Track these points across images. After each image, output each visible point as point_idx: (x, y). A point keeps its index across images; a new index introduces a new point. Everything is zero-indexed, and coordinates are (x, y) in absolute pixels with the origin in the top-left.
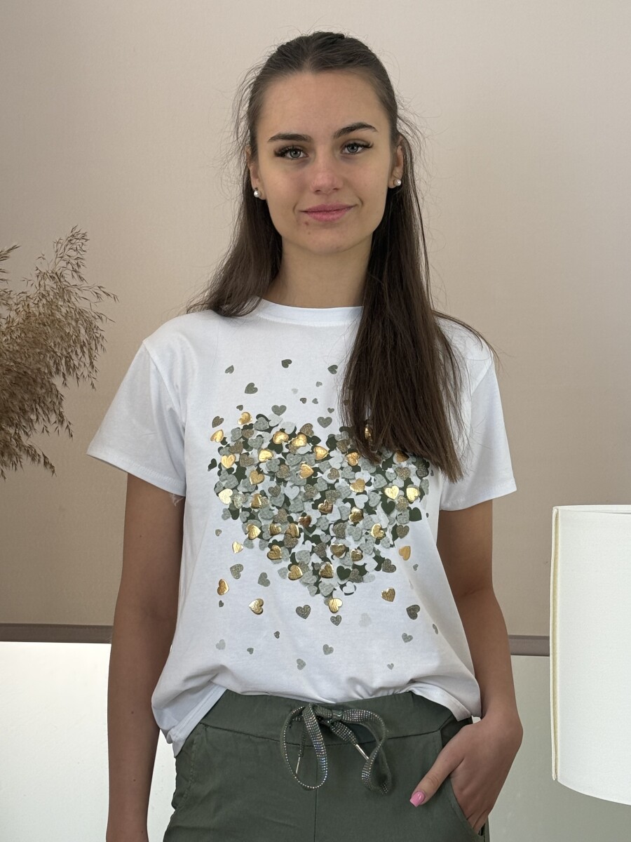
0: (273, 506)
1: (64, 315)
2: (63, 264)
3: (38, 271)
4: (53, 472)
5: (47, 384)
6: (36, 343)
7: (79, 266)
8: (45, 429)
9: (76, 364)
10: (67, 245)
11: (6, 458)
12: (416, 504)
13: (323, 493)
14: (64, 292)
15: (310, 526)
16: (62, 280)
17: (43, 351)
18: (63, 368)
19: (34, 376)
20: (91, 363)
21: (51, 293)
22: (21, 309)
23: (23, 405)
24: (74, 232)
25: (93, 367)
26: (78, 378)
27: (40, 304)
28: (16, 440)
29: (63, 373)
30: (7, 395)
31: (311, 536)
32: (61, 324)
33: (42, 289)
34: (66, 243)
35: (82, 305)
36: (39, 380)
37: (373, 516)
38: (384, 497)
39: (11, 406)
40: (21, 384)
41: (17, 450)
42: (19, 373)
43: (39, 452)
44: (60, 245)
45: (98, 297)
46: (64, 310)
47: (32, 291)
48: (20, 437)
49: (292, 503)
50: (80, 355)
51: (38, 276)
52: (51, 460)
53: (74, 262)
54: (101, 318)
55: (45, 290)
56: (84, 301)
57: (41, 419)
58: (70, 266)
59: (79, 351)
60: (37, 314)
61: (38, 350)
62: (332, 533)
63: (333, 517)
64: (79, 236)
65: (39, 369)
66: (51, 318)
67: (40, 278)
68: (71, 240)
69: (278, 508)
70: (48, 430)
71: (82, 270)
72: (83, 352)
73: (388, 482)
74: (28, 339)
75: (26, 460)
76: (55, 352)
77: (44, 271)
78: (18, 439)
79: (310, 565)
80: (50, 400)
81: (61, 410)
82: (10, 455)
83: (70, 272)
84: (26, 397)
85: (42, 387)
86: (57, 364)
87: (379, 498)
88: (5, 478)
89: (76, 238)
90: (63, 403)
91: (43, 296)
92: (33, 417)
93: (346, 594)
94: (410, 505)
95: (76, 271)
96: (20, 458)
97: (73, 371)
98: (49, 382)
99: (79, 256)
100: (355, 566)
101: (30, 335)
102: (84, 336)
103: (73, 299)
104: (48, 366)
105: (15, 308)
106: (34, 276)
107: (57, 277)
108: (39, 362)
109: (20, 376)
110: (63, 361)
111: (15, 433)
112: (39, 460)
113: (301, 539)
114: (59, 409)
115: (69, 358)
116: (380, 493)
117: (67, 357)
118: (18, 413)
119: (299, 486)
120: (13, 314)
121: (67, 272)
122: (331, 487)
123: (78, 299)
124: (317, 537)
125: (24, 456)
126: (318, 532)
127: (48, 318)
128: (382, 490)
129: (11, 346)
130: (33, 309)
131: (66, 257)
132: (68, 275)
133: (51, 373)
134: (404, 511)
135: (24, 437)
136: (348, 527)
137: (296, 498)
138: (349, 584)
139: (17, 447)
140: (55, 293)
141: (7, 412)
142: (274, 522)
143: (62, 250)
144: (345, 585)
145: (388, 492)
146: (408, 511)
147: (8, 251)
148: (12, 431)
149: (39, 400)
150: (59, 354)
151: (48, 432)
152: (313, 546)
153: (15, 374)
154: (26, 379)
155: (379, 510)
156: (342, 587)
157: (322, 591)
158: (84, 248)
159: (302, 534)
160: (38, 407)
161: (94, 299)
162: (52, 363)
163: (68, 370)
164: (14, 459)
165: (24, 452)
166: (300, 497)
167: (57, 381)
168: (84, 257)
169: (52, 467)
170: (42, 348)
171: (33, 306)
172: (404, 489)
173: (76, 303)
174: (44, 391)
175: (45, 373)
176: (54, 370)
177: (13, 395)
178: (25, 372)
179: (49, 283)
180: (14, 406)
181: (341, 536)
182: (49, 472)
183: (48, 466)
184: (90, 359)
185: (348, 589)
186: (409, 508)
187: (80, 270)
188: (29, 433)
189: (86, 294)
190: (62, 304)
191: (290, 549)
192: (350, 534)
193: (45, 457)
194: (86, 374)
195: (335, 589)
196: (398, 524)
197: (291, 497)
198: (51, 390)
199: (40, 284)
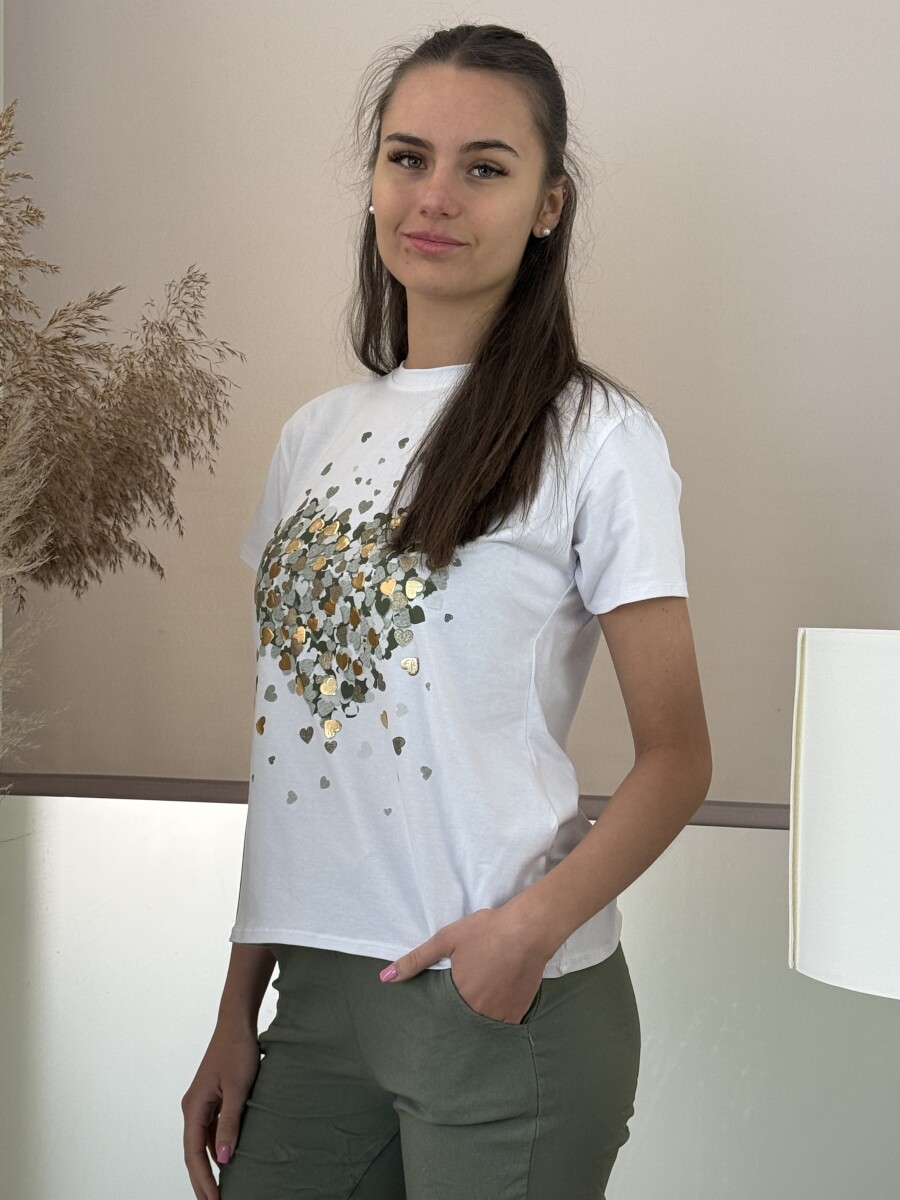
0: (285, 604)
1: (178, 375)
2: (177, 312)
3: (145, 321)
4: (162, 575)
5: (155, 464)
6: (141, 412)
7: (196, 316)
8: (151, 523)
9: (192, 439)
10: (182, 289)
11: (102, 557)
12: (418, 602)
13: (327, 589)
14: (177, 348)
15: (318, 630)
16: (174, 332)
17: (152, 421)
18: (175, 444)
19: (139, 454)
20: (212, 437)
21: (161, 349)
22: (122, 369)
23: (125, 490)
24: (190, 273)
25: (214, 442)
26: (193, 458)
27: (147, 363)
28: (115, 533)
29: (175, 452)
30: (106, 476)
31: (317, 642)
32: (175, 388)
33: (150, 343)
34: (182, 285)
35: (200, 364)
36: (145, 458)
37: (368, 618)
38: (379, 594)
39: (110, 490)
40: (123, 464)
41: (116, 546)
42: (120, 449)
43: (144, 549)
44: (173, 289)
45: (221, 355)
46: (177, 370)
47: (138, 347)
48: (119, 529)
49: (302, 601)
50: (198, 427)
51: (144, 328)
52: (159, 561)
53: (191, 311)
54: (224, 383)
55: (152, 345)
56: (204, 360)
57: (146, 509)
58: (185, 316)
59: (196, 422)
60: (143, 375)
61: (145, 421)
62: (337, 641)
63: (337, 619)
64: (198, 278)
65: (146, 445)
66: (162, 380)
67: (147, 330)
68: (187, 282)
69: (289, 607)
70: (155, 523)
71: (200, 321)
72: (202, 424)
73: (388, 574)
74: (132, 406)
75: (127, 559)
76: (166, 425)
77: (151, 321)
78: (118, 534)
79: (312, 676)
80: (157, 485)
81: (172, 499)
82: (108, 553)
83: (185, 324)
84: (129, 479)
85: (148, 468)
86: (168, 440)
87: (374, 595)
88: (100, 582)
89: (193, 280)
90: (175, 490)
91: (151, 353)
92: (137, 506)
93: (348, 716)
94: (410, 603)
95: (193, 323)
96: (120, 556)
97: (189, 450)
98: (158, 462)
99: (197, 303)
100: (357, 681)
101: (135, 401)
102: (202, 404)
103: (188, 357)
104: (156, 441)
105: (115, 367)
106: (140, 326)
107: (168, 329)
108: (146, 435)
109: (122, 452)
110: (176, 436)
111: (115, 524)
112: (145, 561)
113: (307, 646)
114: (168, 497)
115: (183, 432)
116: (376, 589)
117: (180, 431)
118: (118, 500)
119: (309, 581)
120: (112, 375)
121: (181, 322)
122: (335, 581)
123: (195, 357)
124: (324, 643)
125: (126, 555)
126: (324, 638)
127: (157, 380)
128: (379, 585)
129: (113, 415)
130: (138, 369)
131: (181, 304)
132: (182, 328)
133: (159, 450)
134: (401, 610)
135: (125, 532)
136: (349, 632)
137: (305, 596)
138: (353, 704)
139: (116, 542)
140: (165, 350)
141: (105, 498)
142: (284, 625)
143: (176, 295)
144: (348, 705)
145: (384, 588)
146: (408, 610)
147: (112, 293)
148: (110, 522)
149: (144, 485)
150: (171, 427)
151: (154, 525)
152: (318, 656)
153: (115, 451)
154: (129, 458)
155: (373, 611)
156: (344, 707)
157: (319, 710)
158: (203, 293)
159: (309, 640)
160: (143, 493)
161: (215, 357)
162: (161, 437)
163: (181, 448)
164: (113, 558)
165: (125, 550)
166: (309, 594)
167: (168, 461)
168: (203, 304)
169: (160, 569)
170: (150, 417)
171: (138, 365)
172: (403, 583)
173: (192, 362)
174: (151, 472)
175: (153, 450)
176: (164, 446)
177: (113, 477)
178: (128, 448)
179: (159, 337)
180: (114, 490)
181: (344, 644)
182: (156, 575)
183: (156, 568)
184: (211, 432)
185: (349, 711)
186: (408, 606)
187: (198, 321)
188: (132, 526)
189: (205, 351)
190: (174, 363)
191: (295, 657)
192: (351, 642)
193: (152, 556)
194: (203, 455)
195: (335, 709)
196: (396, 628)
197: (301, 595)
198: (161, 472)
199: (147, 339)
